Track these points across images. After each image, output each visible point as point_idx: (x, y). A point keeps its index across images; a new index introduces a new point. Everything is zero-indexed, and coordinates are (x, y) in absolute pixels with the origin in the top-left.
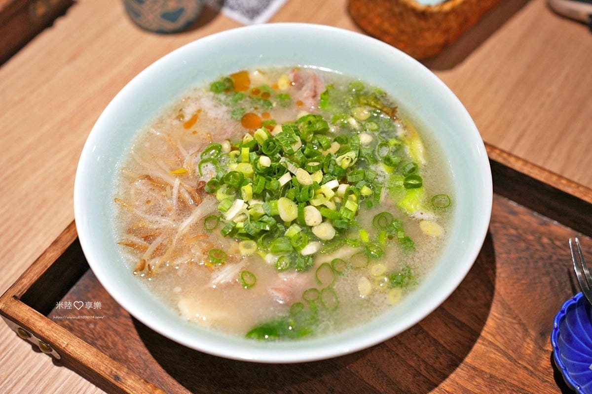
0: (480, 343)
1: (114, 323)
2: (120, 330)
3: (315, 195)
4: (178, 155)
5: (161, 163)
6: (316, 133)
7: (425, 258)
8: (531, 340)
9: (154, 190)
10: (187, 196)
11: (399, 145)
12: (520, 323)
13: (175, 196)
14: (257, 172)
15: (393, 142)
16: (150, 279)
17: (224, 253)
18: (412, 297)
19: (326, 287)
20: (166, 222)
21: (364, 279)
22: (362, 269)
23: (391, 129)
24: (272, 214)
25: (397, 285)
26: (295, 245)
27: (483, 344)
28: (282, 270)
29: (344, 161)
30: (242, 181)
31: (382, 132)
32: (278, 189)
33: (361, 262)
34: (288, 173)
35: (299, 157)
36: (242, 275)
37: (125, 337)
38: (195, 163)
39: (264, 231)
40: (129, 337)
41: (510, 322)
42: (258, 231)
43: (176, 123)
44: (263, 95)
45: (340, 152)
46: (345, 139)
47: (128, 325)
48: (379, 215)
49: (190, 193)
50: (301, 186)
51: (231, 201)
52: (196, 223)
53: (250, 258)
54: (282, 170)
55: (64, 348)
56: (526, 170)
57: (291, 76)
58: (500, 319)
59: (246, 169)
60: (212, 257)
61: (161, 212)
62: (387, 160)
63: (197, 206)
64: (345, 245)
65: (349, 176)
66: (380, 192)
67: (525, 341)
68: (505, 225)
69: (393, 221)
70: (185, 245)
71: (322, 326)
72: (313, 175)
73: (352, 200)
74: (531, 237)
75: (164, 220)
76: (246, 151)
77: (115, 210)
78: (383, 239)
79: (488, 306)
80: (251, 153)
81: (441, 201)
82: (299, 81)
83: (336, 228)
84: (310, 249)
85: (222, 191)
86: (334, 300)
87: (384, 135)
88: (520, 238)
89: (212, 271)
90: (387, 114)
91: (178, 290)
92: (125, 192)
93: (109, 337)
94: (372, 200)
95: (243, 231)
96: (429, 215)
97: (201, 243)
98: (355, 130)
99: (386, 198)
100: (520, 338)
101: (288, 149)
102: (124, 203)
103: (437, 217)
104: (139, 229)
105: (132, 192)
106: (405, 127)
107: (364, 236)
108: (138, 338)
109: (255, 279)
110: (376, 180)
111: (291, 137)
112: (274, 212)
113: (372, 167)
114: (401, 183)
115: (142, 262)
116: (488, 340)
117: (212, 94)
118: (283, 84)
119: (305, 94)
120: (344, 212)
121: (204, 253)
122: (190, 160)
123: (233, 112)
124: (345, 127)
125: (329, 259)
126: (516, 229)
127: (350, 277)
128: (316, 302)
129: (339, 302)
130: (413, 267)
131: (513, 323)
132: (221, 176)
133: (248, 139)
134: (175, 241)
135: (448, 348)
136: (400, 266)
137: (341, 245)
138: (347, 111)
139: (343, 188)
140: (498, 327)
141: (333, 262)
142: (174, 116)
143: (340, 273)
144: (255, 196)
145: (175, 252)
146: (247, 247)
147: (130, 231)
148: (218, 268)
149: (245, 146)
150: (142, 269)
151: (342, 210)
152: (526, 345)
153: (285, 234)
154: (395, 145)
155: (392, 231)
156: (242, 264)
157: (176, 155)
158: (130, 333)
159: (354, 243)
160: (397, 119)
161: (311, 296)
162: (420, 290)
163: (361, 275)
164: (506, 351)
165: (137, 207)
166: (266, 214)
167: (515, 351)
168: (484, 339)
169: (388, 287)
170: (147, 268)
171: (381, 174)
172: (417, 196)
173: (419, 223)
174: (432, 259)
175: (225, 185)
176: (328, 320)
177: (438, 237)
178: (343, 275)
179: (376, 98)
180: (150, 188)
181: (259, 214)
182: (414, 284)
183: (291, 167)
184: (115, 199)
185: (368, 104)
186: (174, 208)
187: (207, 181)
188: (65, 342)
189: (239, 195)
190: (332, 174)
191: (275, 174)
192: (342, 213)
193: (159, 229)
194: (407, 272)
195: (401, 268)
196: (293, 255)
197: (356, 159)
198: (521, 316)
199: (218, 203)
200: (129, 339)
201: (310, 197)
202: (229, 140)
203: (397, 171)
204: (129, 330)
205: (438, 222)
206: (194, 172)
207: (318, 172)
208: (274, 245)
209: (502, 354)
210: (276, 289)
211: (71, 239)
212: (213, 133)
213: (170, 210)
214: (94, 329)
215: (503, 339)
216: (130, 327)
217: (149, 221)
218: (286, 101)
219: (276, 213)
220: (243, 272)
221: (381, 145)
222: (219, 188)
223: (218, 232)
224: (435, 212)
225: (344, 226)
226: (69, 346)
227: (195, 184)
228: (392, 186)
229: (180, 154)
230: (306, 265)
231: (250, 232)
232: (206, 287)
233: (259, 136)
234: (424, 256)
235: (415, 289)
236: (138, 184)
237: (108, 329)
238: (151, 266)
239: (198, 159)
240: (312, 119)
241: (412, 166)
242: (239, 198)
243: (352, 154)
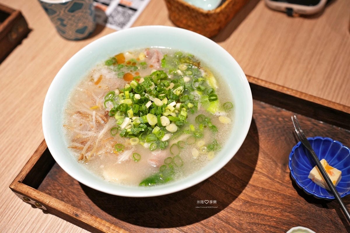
0: (255, 173)
1: (71, 188)
2: (75, 191)
3: (165, 110)
4: (93, 99)
5: (85, 104)
6: (162, 79)
7: (223, 135)
8: (280, 168)
9: (83, 118)
10: (100, 119)
11: (204, 81)
12: (274, 161)
13: (94, 120)
14: (134, 103)
15: (200, 79)
16: (87, 163)
17: (123, 145)
18: (219, 154)
19: (175, 155)
20: (91, 134)
21: (194, 149)
22: (193, 144)
23: (199, 73)
24: (145, 123)
25: (211, 150)
26: (158, 137)
27: (257, 174)
28: (153, 150)
29: (177, 92)
30: (127, 108)
31: (194, 75)
32: (146, 110)
33: (192, 141)
34: (150, 101)
35: (154, 92)
36: (133, 155)
37: (78, 195)
38: (102, 102)
39: (141, 132)
40: (80, 194)
41: (268, 161)
42: (138, 132)
43: (90, 83)
44: (133, 64)
45: (174, 88)
46: (176, 81)
47: (78, 188)
48: (198, 116)
49: (101, 118)
50: (157, 107)
51: (123, 119)
52: (107, 132)
53: (136, 146)
54: (146, 100)
55: (48, 204)
56: (267, 86)
57: (145, 53)
58: (263, 160)
59: (129, 102)
60: (117, 148)
61: (88, 129)
62: (199, 89)
63: (106, 123)
64: (183, 134)
65: (181, 98)
66: (197, 104)
67: (277, 169)
68: (260, 114)
69: (205, 118)
70: (102, 144)
71: (177, 175)
72: (162, 101)
73: (184, 110)
74: (273, 118)
75: (90, 133)
76: (127, 93)
77: (64, 131)
78: (202, 128)
79: (257, 155)
80: (130, 94)
81: (228, 105)
82: (149, 55)
83: (177, 125)
84: (166, 138)
85: (117, 115)
86: (181, 161)
87: (195, 76)
88: (268, 119)
89: (118, 155)
90: (196, 66)
91: (102, 166)
92: (68, 121)
93: (70, 196)
94: (194, 109)
95: (131, 133)
96: (223, 113)
97: (111, 142)
98: (181, 76)
99: (201, 107)
100: (274, 168)
101: (148, 89)
102: (68, 127)
103: (227, 114)
104: (78, 139)
105: (72, 121)
106: (205, 71)
107: (192, 128)
108: (84, 194)
109: (140, 156)
110: (194, 99)
111: (149, 83)
112: (145, 121)
113: (192, 93)
114: (207, 99)
115: (82, 155)
116: (259, 171)
117: (106, 66)
118: (142, 58)
119: (154, 60)
120: (180, 117)
121: (113, 147)
122: (99, 101)
123: (119, 75)
124: (176, 75)
125: (176, 142)
126: (266, 115)
127: (187, 149)
128: (171, 163)
129: (183, 162)
130: (218, 140)
131: (270, 161)
132: (116, 107)
133: (127, 87)
134: (97, 144)
135: (240, 178)
136: (211, 140)
137: (181, 134)
138: (176, 67)
139: (179, 105)
140: (263, 164)
141: (178, 143)
142: (89, 80)
143: (182, 148)
144: (134, 115)
145: (97, 148)
146: (134, 141)
147: (73, 141)
148: (121, 153)
149: (126, 90)
150: (82, 159)
151: (179, 116)
152: (277, 171)
153: (152, 132)
154: (202, 81)
155: (205, 124)
156: (133, 150)
157: (92, 99)
158: (80, 192)
159: (188, 132)
160: (201, 68)
161: (168, 161)
162: (223, 151)
163: (192, 147)
164: (268, 175)
165: (75, 128)
166: (141, 123)
167: (272, 175)
168: (257, 171)
169: (207, 152)
170: (84, 158)
171: (197, 96)
172: (216, 104)
173: (218, 117)
174: (227, 135)
175: (119, 111)
176: (180, 172)
177: (228, 124)
178: (184, 149)
179: (189, 59)
180: (81, 118)
181: (138, 123)
182: (220, 148)
183: (151, 98)
184: (64, 125)
185: (185, 62)
186: (94, 126)
187: (110, 110)
188: (48, 201)
189: (126, 115)
190: (172, 99)
191: (143, 102)
192: (179, 118)
193: (88, 138)
194: (215, 143)
195: (212, 141)
196: (158, 142)
197: (183, 90)
198: (274, 158)
199: (116, 121)
200: (80, 195)
201: (162, 112)
202: (118, 89)
203: (204, 93)
204: (80, 191)
205: (228, 116)
206: (102, 107)
207: (165, 99)
208: (148, 138)
209: (266, 177)
210: (151, 160)
211: (44, 149)
212: (109, 86)
213: (92, 127)
214: (62, 193)
215: (266, 169)
216: (80, 189)
217: (82, 134)
218: (144, 65)
219: (147, 122)
220: (134, 153)
221: (195, 82)
222: (116, 113)
223: (118, 135)
224: (226, 111)
225: (182, 124)
226: (50, 202)
227: (103, 113)
228: (203, 101)
229: (94, 98)
230: (165, 146)
231: (134, 133)
232: (116, 163)
233: (133, 85)
234: (223, 134)
235: (220, 151)
236: (74, 116)
237: (69, 192)
238: (86, 156)
239: (103, 100)
240: (159, 73)
241: (211, 90)
242: (127, 117)
243: (181, 88)
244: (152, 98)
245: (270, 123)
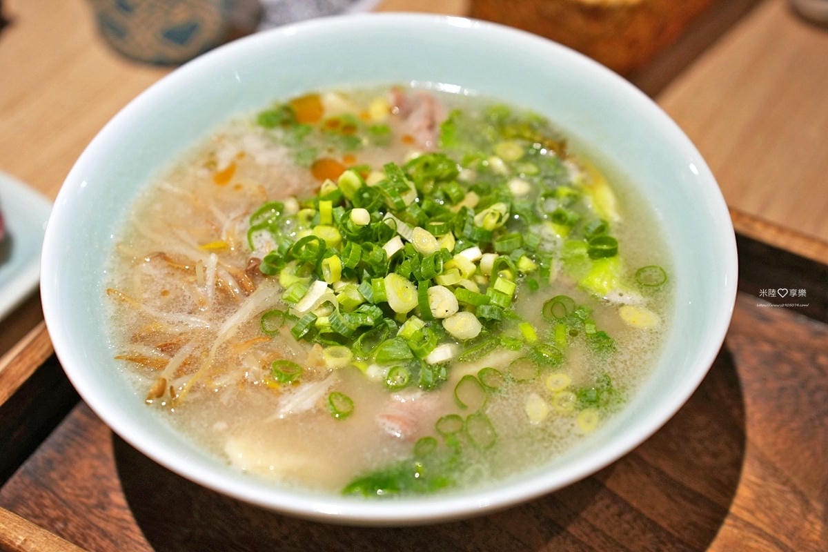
0: (730, 525)
1: (99, 517)
2: (111, 528)
3: (444, 270)
4: (211, 219)
5: (183, 234)
6: (438, 180)
7: (633, 362)
8: (817, 517)
9: (173, 274)
10: (231, 283)
11: (575, 196)
12: (795, 491)
13: (210, 283)
14: (348, 236)
15: (564, 191)
16: (173, 410)
17: (297, 365)
18: (615, 420)
19: (474, 412)
20: (197, 322)
21: (534, 396)
22: (531, 381)
23: (559, 172)
24: (376, 301)
25: (590, 404)
26: (415, 348)
27: (735, 526)
28: (396, 389)
29: (488, 220)
30: (323, 252)
31: (545, 178)
32: (383, 261)
33: (527, 372)
34: (398, 237)
35: (414, 214)
36: (330, 398)
37: (119, 541)
38: (242, 232)
39: (363, 328)
40: (128, 540)
41: (777, 490)
42: (353, 327)
43: (203, 173)
44: (346, 130)
45: (478, 208)
46: (488, 187)
47: (124, 520)
48: (552, 300)
49: (235, 277)
50: (421, 256)
51: (306, 286)
52: (249, 323)
53: (341, 371)
54: (388, 234)
57: (391, 99)
58: (759, 486)
59: (331, 235)
60: (277, 372)
61: (186, 307)
62: (558, 218)
63: (248, 295)
64: (498, 347)
65: (497, 241)
66: (550, 264)
67: (807, 520)
68: (754, 338)
69: (575, 308)
70: (230, 355)
71: (470, 471)
72: (440, 241)
73: (504, 277)
75: (193, 319)
76: (326, 206)
77: (108, 307)
78: (562, 335)
79: (737, 465)
80: (335, 209)
81: (651, 275)
82: (404, 106)
83: (482, 319)
84: (440, 354)
85: (289, 272)
86: (489, 432)
87: (548, 181)
89: (279, 394)
90: (550, 148)
91: (221, 426)
92: (125, 280)
93: (90, 540)
94: (537, 278)
95: (329, 330)
96: (632, 297)
97: (259, 351)
98: (500, 176)
99: (560, 273)
100: (798, 515)
101: (396, 201)
102: (122, 296)
103: (647, 299)
104: (152, 334)
105: (137, 279)
106: (582, 169)
107: (529, 332)
108: (142, 539)
109: (351, 402)
110: (541, 247)
111: (399, 180)
112: (378, 297)
113: (534, 229)
114: (583, 250)
115: (161, 383)
116: (742, 520)
117: (260, 129)
118: (378, 112)
119: (416, 122)
120: (493, 295)
121: (264, 368)
122: (232, 228)
123: (299, 155)
124: (482, 171)
125: (473, 369)
127: (511, 395)
128: (458, 434)
129: (496, 435)
130: (614, 376)
131: (783, 492)
132: (287, 247)
133: (328, 188)
134: (213, 352)
135: (676, 535)
136: (593, 374)
137: (491, 347)
138: (486, 147)
139: (489, 260)
140: (758, 499)
141: (481, 373)
142: (201, 162)
143: (493, 389)
144: (345, 274)
145: (214, 367)
146: (336, 355)
147: (135, 339)
148: (289, 390)
149: (324, 199)
150: (160, 394)
151: (489, 293)
152: (807, 525)
153: (398, 334)
154: (569, 195)
155: (574, 324)
156: (330, 381)
157: (207, 221)
158: (128, 533)
159: (512, 342)
160: (569, 157)
161: (449, 427)
162: (627, 410)
163: (529, 390)
164: (776, 536)
165: (145, 302)
166: (366, 302)
167: (790, 535)
168: (736, 518)
169: (576, 408)
170: (168, 393)
171: (549, 238)
172: (611, 268)
173: (617, 310)
174: (644, 363)
175: (294, 263)
176: (478, 462)
177: (651, 330)
178: (500, 391)
179: (530, 127)
180: (166, 272)
181: (354, 301)
182: (618, 402)
183: (402, 228)
184: (108, 290)
185: (519, 136)
186: (210, 300)
187: (262, 257)
189: (316, 273)
190: (470, 240)
191: (377, 240)
192: (490, 296)
193: (186, 333)
194: (604, 384)
195: (596, 378)
196: (413, 365)
197: (508, 215)
198: (796, 481)
199: (282, 291)
200: (126, 543)
201: (437, 271)
202: (295, 196)
203: (575, 233)
204: (128, 529)
205: (649, 306)
206: (239, 245)
207: (447, 235)
208: (381, 351)
209: (767, 540)
210: (389, 417)
212: (267, 186)
213: (203, 304)
214: (63, 530)
215: (767, 515)
216: (128, 522)
217: (168, 322)
218: (383, 138)
219: (383, 299)
220: (332, 393)
221: (546, 196)
222: (284, 267)
223: (286, 331)
224: (642, 292)
225: (495, 316)
227: (242, 263)
228: (569, 256)
229: (214, 219)
230: (436, 382)
231: (340, 329)
232: (269, 420)
233: (348, 185)
234: (631, 359)
235: (619, 409)
236: (147, 267)
237: (89, 528)
238: (174, 389)
239: (246, 224)
240: (431, 159)
241: (598, 224)
242: (320, 280)
243: (501, 208)
244: (404, 230)
245: (786, 369)
